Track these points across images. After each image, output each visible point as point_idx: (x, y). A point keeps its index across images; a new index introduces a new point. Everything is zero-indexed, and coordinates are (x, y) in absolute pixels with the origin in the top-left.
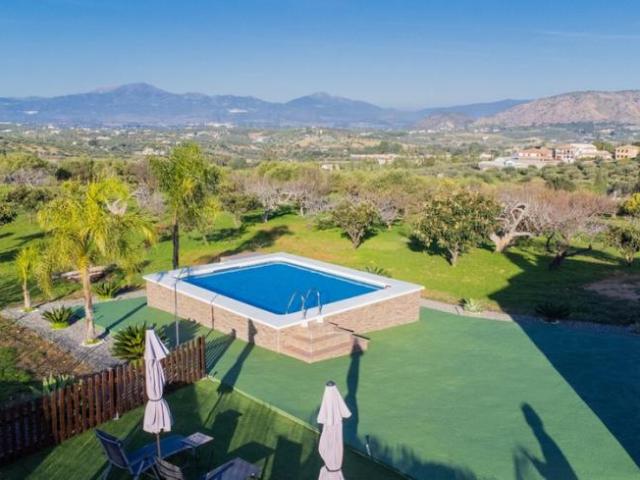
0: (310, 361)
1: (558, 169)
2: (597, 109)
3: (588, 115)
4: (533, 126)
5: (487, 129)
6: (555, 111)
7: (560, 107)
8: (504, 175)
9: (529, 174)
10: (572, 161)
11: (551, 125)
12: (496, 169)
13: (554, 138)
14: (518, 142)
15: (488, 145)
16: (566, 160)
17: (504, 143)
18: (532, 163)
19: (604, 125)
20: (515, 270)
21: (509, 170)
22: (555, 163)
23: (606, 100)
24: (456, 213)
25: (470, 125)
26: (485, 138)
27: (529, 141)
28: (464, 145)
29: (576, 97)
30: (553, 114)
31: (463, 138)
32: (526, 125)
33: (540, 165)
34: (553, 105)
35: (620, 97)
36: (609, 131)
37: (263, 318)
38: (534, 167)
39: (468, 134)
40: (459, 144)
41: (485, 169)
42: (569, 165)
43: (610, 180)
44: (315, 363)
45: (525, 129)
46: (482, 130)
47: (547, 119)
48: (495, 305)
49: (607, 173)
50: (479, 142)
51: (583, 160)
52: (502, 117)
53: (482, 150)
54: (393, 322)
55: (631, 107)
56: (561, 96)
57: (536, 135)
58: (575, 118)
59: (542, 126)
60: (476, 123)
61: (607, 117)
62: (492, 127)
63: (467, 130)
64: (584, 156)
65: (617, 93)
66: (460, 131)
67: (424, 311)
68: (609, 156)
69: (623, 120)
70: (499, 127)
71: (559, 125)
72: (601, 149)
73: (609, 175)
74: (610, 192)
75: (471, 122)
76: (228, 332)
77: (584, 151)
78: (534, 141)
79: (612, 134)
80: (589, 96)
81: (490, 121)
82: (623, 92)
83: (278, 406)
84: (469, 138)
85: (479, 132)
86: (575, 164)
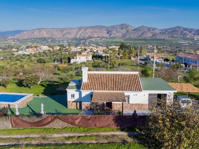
0: (22, 108)
1: (38, 54)
2: (46, 34)
3: (44, 35)
4: (28, 39)
5: (12, 40)
6: (34, 34)
7: (35, 33)
8: (23, 57)
9: (30, 56)
10: (42, 51)
11: (33, 38)
12: (20, 55)
13: (35, 43)
14: (24, 44)
15: (14, 46)
16: (40, 51)
17: (19, 45)
18: (31, 52)
19: (49, 38)
20: (44, 88)
21: (24, 55)
22: (38, 52)
23: (49, 31)
24: (32, 79)
25: (6, 39)
26: (13, 43)
27: (27, 44)
28: (6, 46)
29: (40, 30)
30: (34, 35)
31: (5, 43)
32: (25, 38)
33: (33, 53)
34: (33, 32)
35: (52, 30)
36: (50, 40)
37: (10, 103)
38: (32, 54)
39: (6, 42)
40: (4, 45)
41: (16, 55)
42: (42, 52)
43: (53, 57)
44: (23, 108)
45: (26, 40)
46: (11, 40)
47: (32, 36)
48: (43, 95)
49: (52, 54)
50: (11, 45)
51: (45, 51)
52: (17, 36)
53: (12, 47)
54: (30, 100)
55: (56, 33)
56: (35, 29)
57: (29, 42)
58: (40, 36)
59: (31, 39)
60: (8, 38)
61: (49, 36)
62: (14, 39)
63: (6, 40)
64: (45, 50)
65: (51, 29)
66: (3, 41)
67: (33, 98)
68: (52, 49)
69: (54, 37)
70: (17, 39)
71: (36, 38)
72: (50, 47)
73: (53, 55)
74: (54, 61)
75: (7, 38)
76: (3, 107)
77: (45, 48)
78: (29, 44)
79: (51, 41)
80: (43, 30)
81: (13, 37)
82: (53, 29)
83: (23, 112)
84: (7, 43)
85: (10, 41)
86: (43, 52)
